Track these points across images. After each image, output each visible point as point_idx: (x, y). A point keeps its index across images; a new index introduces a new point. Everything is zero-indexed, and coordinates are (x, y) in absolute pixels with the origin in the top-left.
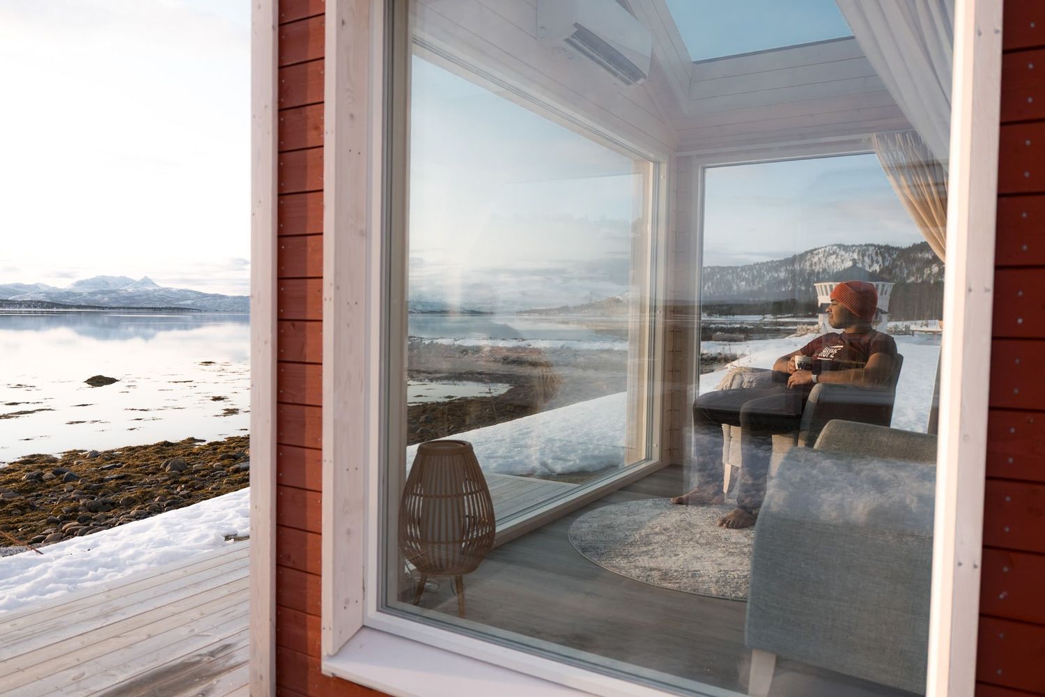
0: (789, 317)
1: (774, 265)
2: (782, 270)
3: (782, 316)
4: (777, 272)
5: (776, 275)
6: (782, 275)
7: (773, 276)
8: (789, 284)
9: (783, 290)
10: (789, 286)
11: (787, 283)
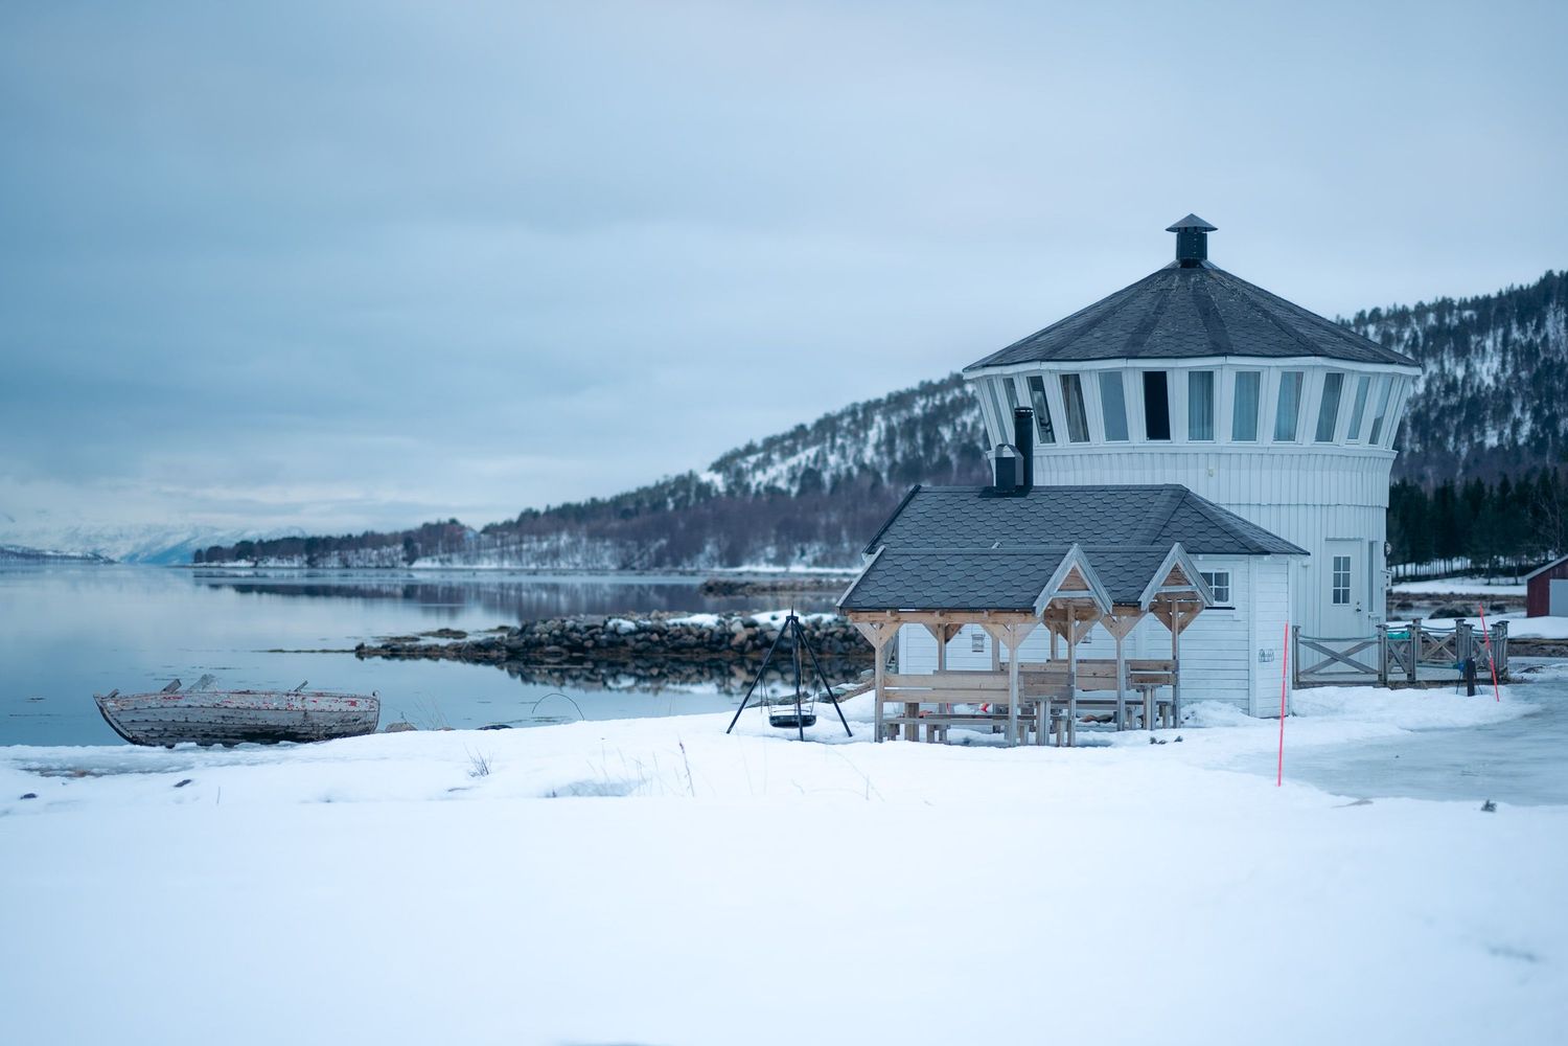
0: (1453, 574)
1: (1452, 320)
2: (1489, 343)
3: (1424, 569)
4: (1462, 351)
5: (1460, 373)
6: (1488, 369)
7: (1442, 375)
8: (1517, 413)
9: (1492, 440)
10: (1517, 425)
11: (1509, 408)
